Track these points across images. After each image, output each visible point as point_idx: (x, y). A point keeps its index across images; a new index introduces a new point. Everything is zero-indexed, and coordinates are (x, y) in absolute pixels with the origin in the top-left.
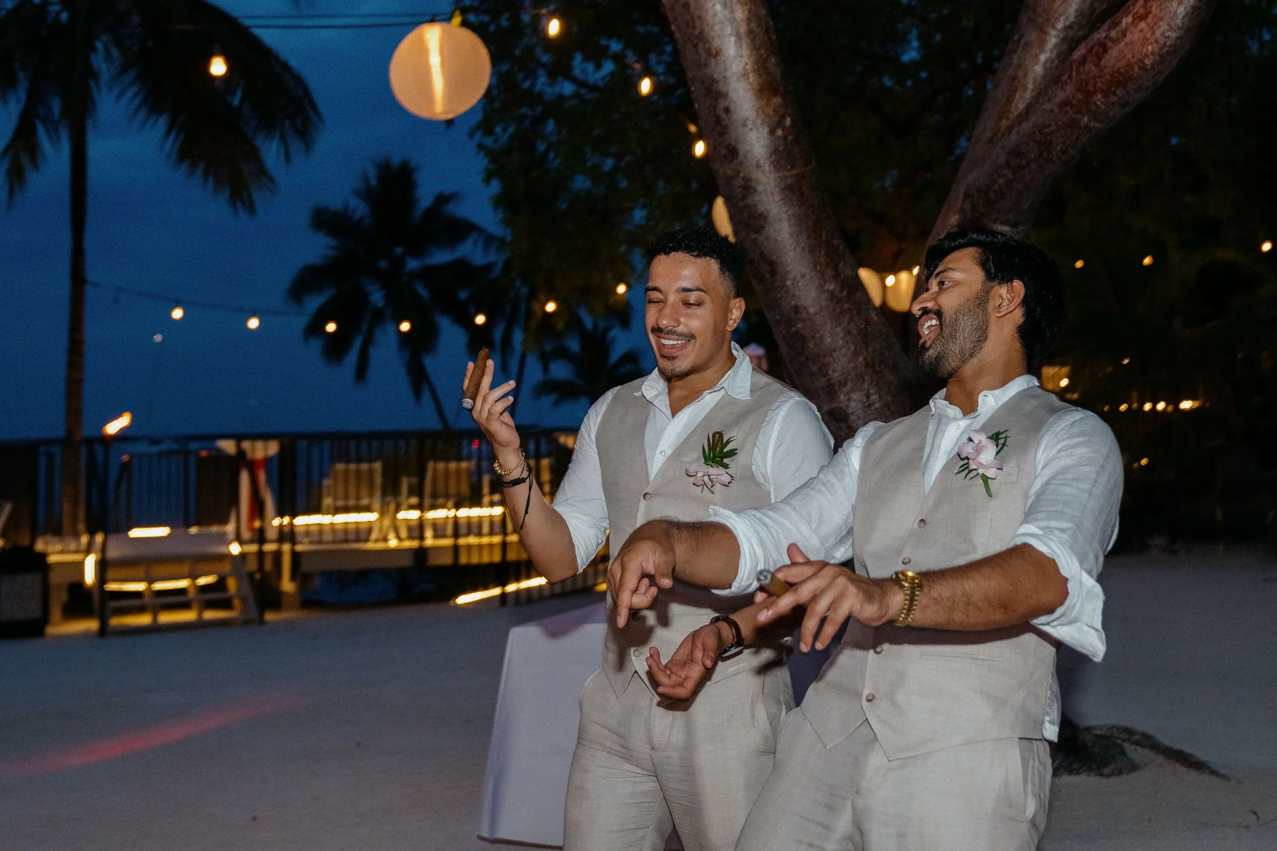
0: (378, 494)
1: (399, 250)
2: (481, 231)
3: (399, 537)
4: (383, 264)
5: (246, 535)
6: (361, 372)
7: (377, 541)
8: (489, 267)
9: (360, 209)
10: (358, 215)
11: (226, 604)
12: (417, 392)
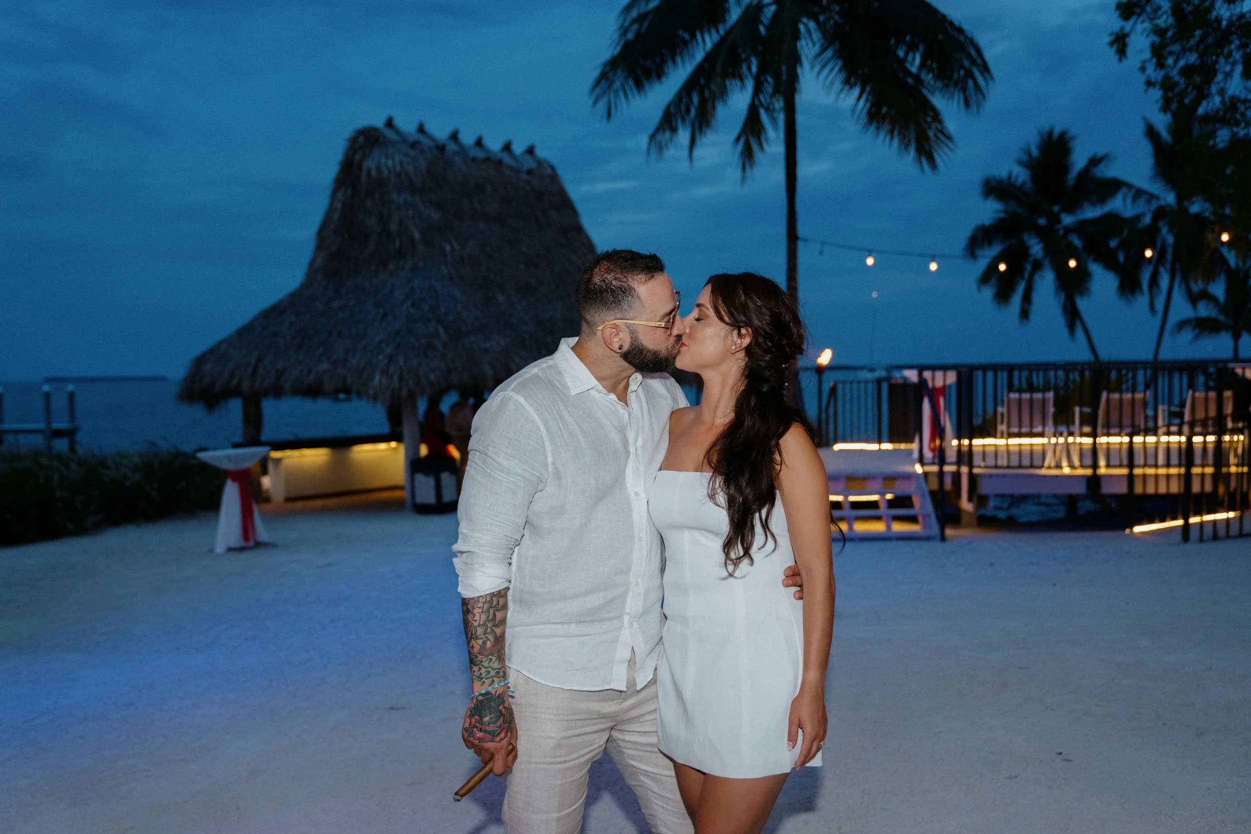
0: (1050, 422)
1: (1056, 209)
2: (1129, 186)
3: (1072, 466)
4: (1042, 221)
5: (928, 454)
6: (1025, 314)
7: (1049, 467)
8: (1137, 218)
9: (1021, 175)
10: (1019, 182)
11: (913, 519)
12: (1071, 328)
